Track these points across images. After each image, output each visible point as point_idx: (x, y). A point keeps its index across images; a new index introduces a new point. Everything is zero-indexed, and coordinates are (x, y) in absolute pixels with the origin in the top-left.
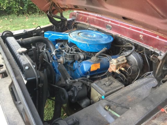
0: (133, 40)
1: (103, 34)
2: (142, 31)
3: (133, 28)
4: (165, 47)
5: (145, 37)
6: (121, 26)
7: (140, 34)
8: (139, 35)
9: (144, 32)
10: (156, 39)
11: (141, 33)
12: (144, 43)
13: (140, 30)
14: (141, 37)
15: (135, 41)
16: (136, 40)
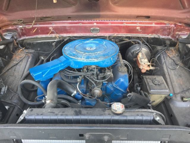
0: (131, 35)
1: (92, 40)
2: (138, 23)
3: (127, 23)
4: (161, 30)
5: (142, 28)
6: (113, 25)
7: (136, 26)
8: (136, 28)
9: (140, 23)
10: (152, 26)
11: (138, 25)
12: (142, 34)
13: (135, 23)
14: (138, 30)
15: (134, 35)
16: (133, 33)
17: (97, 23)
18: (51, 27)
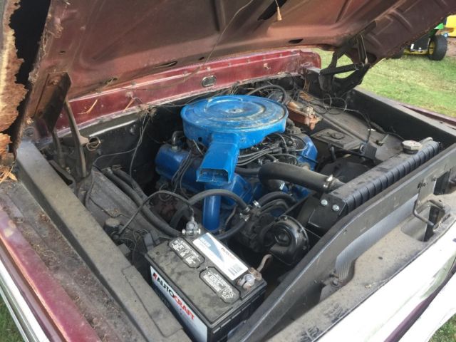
2: (265, 57)
8: (263, 65)
11: (264, 60)
13: (262, 57)
14: (266, 68)
17: (212, 66)
18: (129, 90)
